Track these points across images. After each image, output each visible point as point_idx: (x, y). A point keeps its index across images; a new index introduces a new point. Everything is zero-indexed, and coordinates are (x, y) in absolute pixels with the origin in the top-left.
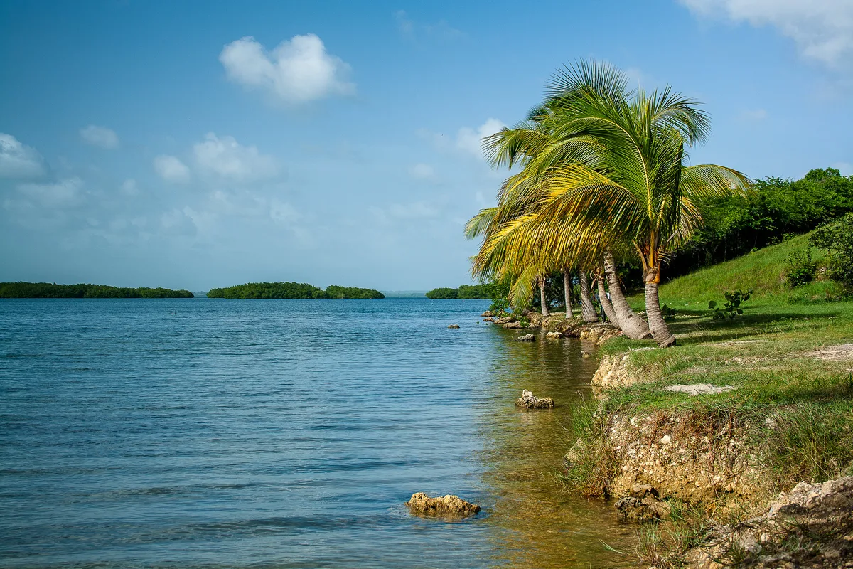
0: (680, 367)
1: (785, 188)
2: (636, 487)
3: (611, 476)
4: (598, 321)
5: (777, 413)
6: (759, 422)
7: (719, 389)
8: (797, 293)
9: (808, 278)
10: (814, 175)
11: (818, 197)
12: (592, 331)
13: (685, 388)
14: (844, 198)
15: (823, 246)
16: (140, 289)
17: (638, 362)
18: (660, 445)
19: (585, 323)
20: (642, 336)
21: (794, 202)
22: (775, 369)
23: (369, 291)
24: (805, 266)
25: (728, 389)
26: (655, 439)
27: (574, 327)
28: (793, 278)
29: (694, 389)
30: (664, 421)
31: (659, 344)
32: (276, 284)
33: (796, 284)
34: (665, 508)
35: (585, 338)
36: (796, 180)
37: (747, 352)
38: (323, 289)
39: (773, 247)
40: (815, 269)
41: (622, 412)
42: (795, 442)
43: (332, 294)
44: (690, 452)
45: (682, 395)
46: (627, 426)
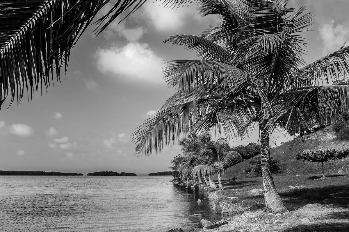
0: (228, 194)
1: (243, 148)
2: (225, 212)
3: (221, 210)
4: (202, 183)
5: (244, 200)
6: (241, 202)
7: (235, 198)
8: (247, 175)
9: (250, 171)
10: (250, 144)
11: (251, 150)
12: (202, 186)
13: (230, 198)
14: (258, 150)
15: (253, 164)
16: (68, 173)
17: (218, 193)
18: (228, 206)
19: (199, 184)
20: (215, 188)
21: (246, 151)
22: (243, 194)
23: (132, 174)
24: (249, 169)
25: (236, 197)
26: (227, 205)
27: (197, 185)
28: (246, 172)
29: (231, 198)
30: (228, 202)
31: (221, 190)
32: (107, 172)
33: (247, 173)
34: (229, 214)
35: (200, 187)
36: (246, 146)
37: (238, 191)
38: (120, 173)
39: (241, 163)
40: (251, 169)
41: (222, 201)
42: (246, 204)
43: (123, 174)
44: (232, 206)
45: (230, 199)
46: (223, 203)
